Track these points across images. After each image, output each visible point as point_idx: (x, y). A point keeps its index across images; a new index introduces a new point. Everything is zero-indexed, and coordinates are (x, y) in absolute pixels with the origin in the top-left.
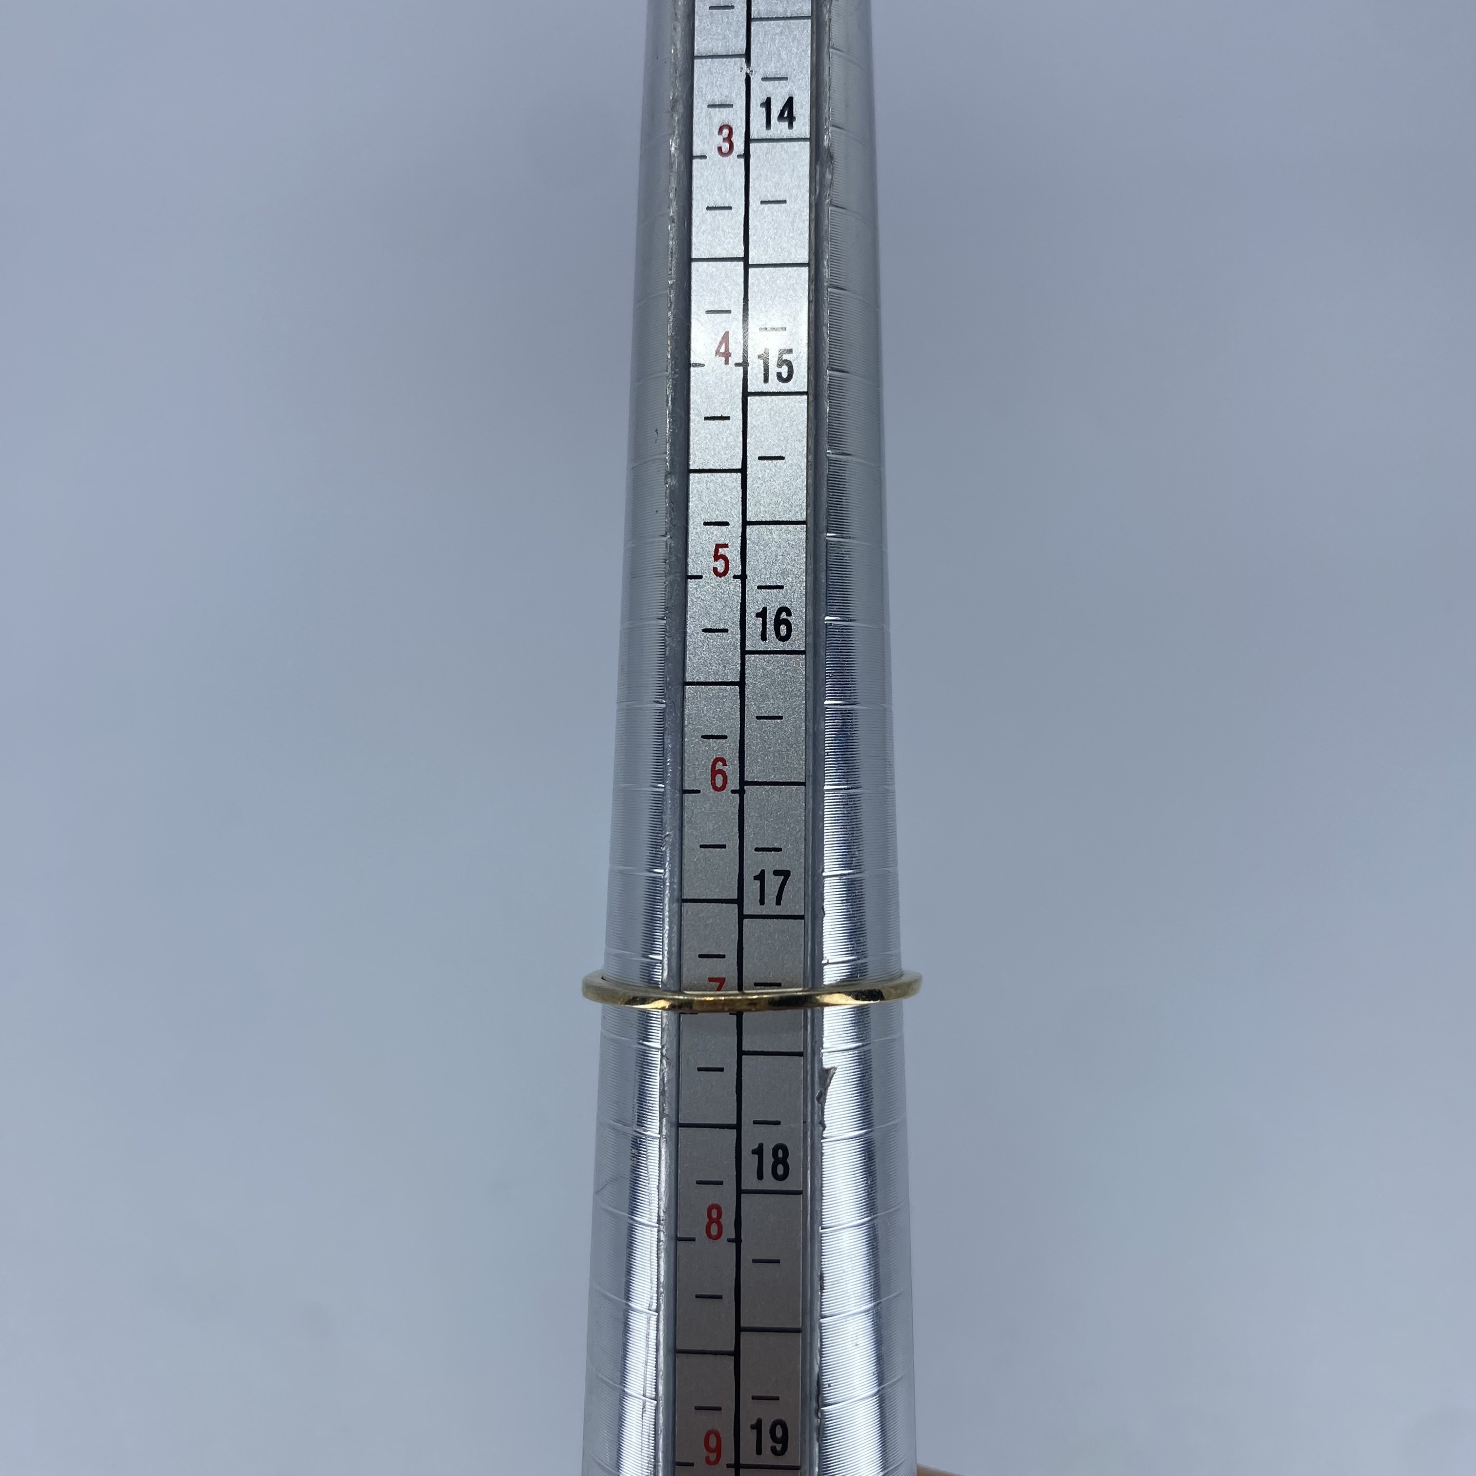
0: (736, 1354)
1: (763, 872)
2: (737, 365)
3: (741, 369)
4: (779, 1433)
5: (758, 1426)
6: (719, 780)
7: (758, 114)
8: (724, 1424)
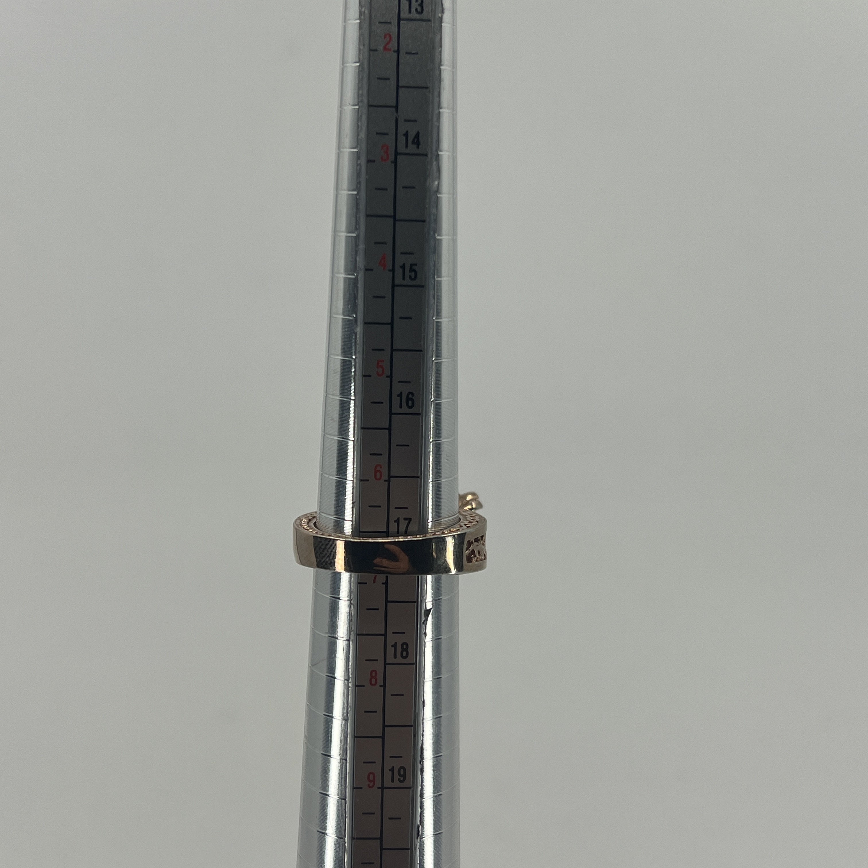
0: (383, 737)
1: (399, 518)
2: (389, 271)
3: (391, 273)
4: (402, 772)
5: (392, 770)
6: (378, 474)
7: (402, 140)
8: (377, 769)
